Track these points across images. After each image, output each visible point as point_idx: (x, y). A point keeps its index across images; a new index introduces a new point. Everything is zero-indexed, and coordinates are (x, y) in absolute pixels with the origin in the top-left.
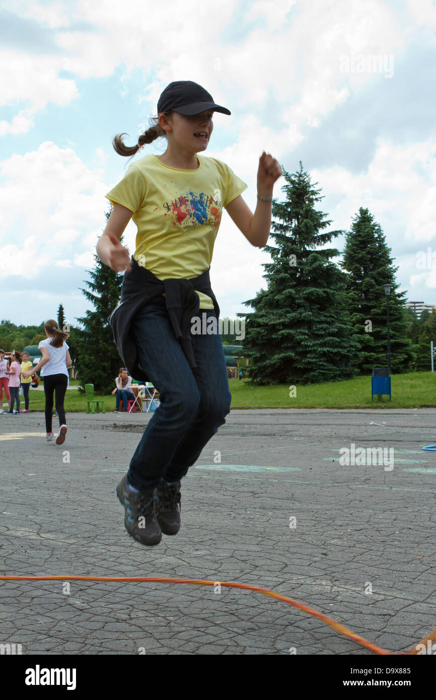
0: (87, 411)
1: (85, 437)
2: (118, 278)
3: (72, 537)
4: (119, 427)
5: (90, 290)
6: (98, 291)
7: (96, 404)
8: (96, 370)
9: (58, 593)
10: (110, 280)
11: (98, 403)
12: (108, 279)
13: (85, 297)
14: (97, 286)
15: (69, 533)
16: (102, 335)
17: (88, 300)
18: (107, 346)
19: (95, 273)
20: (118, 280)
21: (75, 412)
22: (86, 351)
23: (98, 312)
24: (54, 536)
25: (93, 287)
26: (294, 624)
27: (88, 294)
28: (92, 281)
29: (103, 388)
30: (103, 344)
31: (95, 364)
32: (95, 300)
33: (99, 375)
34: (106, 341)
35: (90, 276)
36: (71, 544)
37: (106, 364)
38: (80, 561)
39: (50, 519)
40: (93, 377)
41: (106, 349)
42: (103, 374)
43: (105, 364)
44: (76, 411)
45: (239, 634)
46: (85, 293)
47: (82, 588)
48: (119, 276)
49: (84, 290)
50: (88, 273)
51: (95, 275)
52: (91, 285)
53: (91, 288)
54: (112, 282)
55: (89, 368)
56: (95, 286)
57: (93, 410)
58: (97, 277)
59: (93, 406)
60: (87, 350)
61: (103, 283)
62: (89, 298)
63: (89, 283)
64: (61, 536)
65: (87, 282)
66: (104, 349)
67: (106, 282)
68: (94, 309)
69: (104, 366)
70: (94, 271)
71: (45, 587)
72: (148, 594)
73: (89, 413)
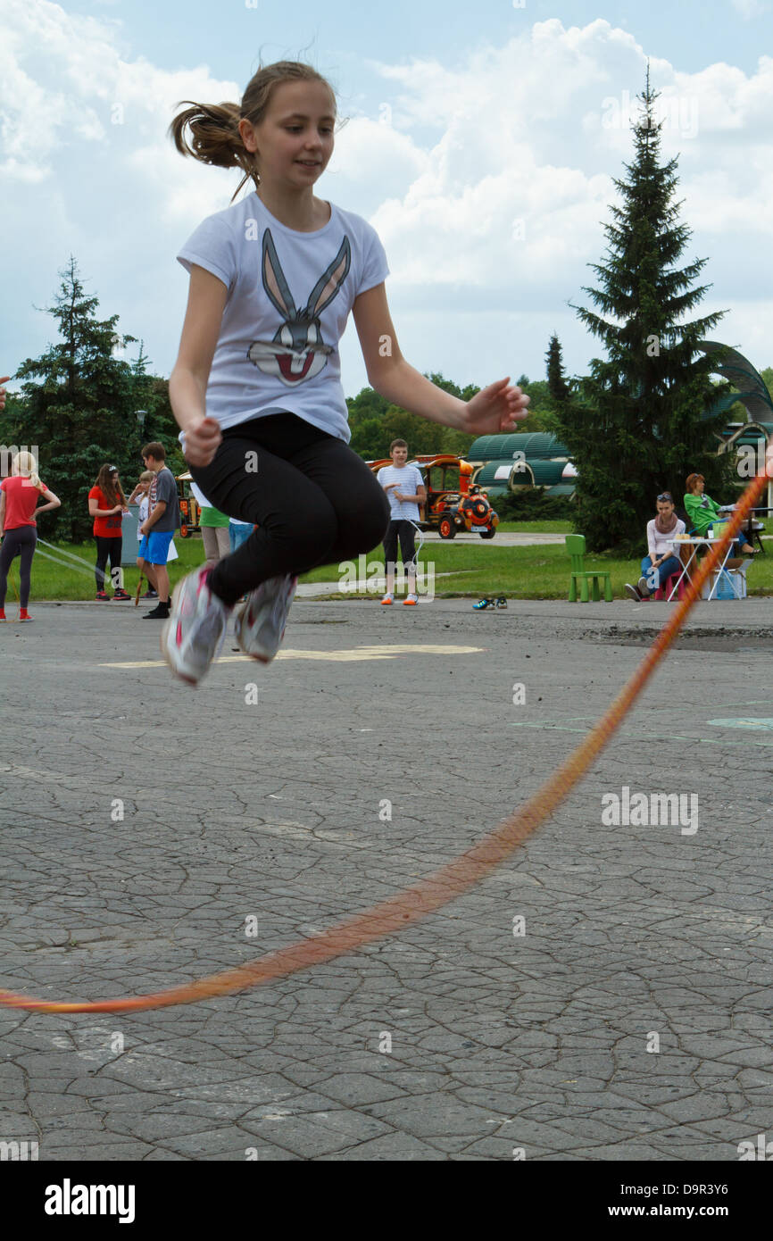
0: (571, 597)
1: (528, 657)
2: (663, 279)
3: (370, 838)
4: (621, 633)
5: (596, 310)
6: (617, 312)
7: (590, 580)
8: (610, 500)
9: (289, 917)
10: (645, 286)
11: (595, 579)
12: (638, 283)
13: (585, 325)
14: (614, 300)
15: (367, 832)
16: (623, 416)
17: (591, 333)
18: (635, 442)
19: (608, 268)
20: (664, 285)
21: (546, 598)
22: (588, 457)
23: (614, 361)
24: (337, 836)
25: (605, 302)
26: (635, 969)
27: (591, 318)
28: (602, 287)
29: (627, 542)
30: (627, 439)
31: (607, 485)
32: (609, 334)
33: (619, 511)
34: (635, 430)
35: (597, 275)
36: (361, 849)
37: (634, 485)
38: (360, 874)
39: (348, 808)
40: (604, 516)
41: (633, 448)
42: (625, 508)
43: (631, 485)
44: (549, 597)
45: (532, 978)
46: (584, 317)
47: (333, 911)
48: (666, 275)
49: (582, 310)
50: (594, 268)
51: (608, 273)
52: (599, 297)
53: (600, 306)
54: (648, 289)
55: (595, 495)
56: (610, 299)
57: (584, 596)
58: (613, 279)
59: (584, 585)
60: (589, 452)
61: (629, 294)
62: (594, 329)
63: (594, 293)
64: (351, 836)
65: (589, 290)
66: (629, 450)
67: (635, 290)
68: (605, 357)
69: (630, 489)
70: (604, 264)
71: (273, 909)
72: (437, 923)
73: (575, 601)
